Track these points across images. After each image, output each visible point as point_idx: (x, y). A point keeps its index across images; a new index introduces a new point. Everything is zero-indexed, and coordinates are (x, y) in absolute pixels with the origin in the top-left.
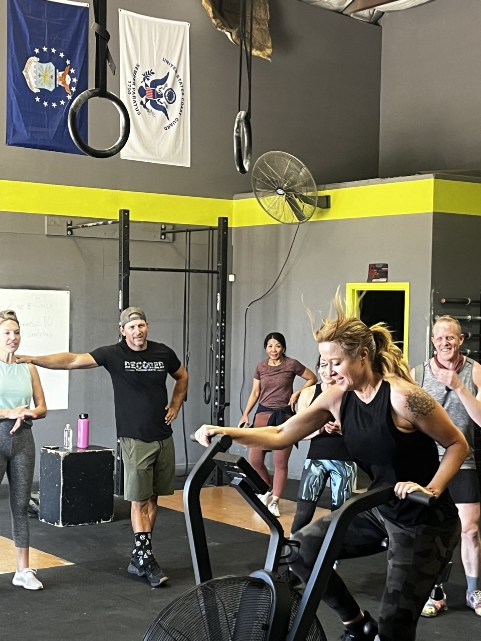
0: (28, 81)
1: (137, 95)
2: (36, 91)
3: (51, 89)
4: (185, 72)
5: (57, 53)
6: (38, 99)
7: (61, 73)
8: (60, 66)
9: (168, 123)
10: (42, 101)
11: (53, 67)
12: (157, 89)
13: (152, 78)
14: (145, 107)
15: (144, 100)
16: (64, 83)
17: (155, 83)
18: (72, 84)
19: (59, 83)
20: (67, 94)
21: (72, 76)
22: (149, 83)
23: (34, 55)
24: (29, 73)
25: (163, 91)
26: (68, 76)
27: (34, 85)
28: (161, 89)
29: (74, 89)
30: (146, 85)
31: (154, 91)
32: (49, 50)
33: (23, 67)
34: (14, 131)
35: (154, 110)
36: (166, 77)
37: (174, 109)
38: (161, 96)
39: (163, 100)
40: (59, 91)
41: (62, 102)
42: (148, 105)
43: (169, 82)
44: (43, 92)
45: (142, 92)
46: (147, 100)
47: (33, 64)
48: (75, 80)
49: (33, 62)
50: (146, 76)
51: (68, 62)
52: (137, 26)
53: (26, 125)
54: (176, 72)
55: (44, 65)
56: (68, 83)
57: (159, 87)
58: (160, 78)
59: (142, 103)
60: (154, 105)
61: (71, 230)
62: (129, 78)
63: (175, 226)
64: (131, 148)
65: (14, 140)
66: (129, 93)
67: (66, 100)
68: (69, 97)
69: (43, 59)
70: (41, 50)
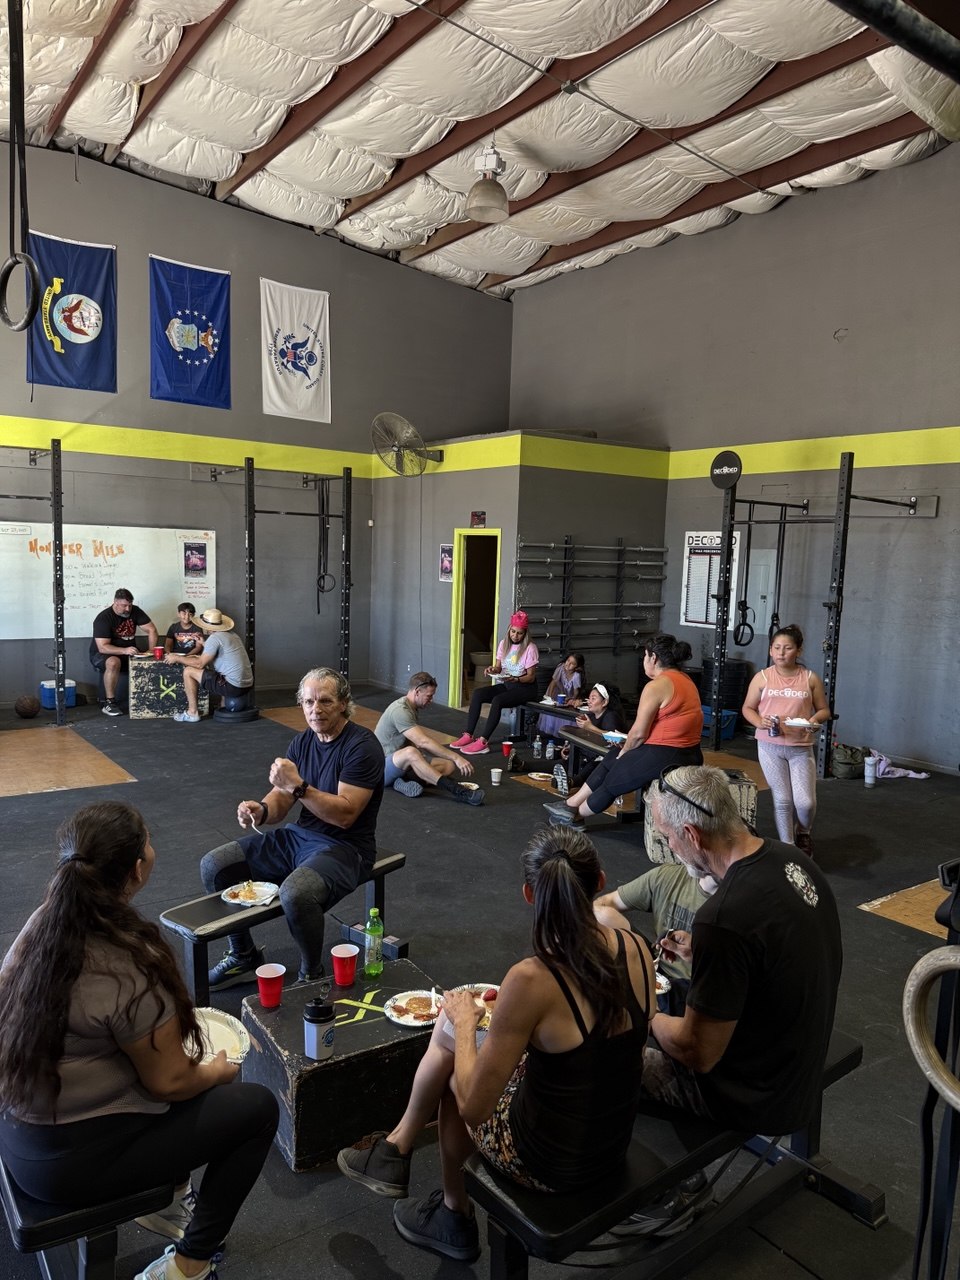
0: (171, 340)
1: (278, 356)
2: (178, 349)
3: (194, 348)
4: (325, 334)
5: (200, 316)
6: (181, 357)
7: (203, 335)
8: (203, 327)
9: (308, 382)
10: (185, 359)
11: (196, 329)
12: (298, 352)
13: (293, 341)
14: (286, 367)
15: (285, 361)
16: (207, 343)
17: (296, 346)
19: (202, 343)
20: (210, 353)
21: (214, 337)
22: (290, 346)
23: (177, 316)
24: (173, 333)
25: (304, 354)
26: (210, 337)
27: (177, 345)
28: (300, 351)
29: (216, 349)
30: (287, 348)
31: (295, 353)
32: (192, 313)
33: (165, 327)
34: (158, 386)
35: (294, 370)
36: (307, 341)
37: (313, 370)
38: (302, 358)
39: (303, 362)
40: (202, 351)
41: (205, 361)
42: (289, 366)
43: (309, 345)
44: (186, 352)
45: (283, 354)
46: (288, 362)
47: (176, 325)
49: (176, 323)
50: (287, 339)
51: (210, 324)
52: (278, 294)
53: (170, 380)
54: (316, 336)
55: (187, 327)
56: (211, 343)
57: (300, 350)
58: (301, 342)
59: (283, 364)
60: (295, 365)
61: (215, 476)
62: (270, 341)
63: (316, 475)
64: (273, 404)
65: (157, 393)
66: (271, 354)
67: (208, 358)
68: (212, 356)
69: (186, 320)
70: (183, 313)
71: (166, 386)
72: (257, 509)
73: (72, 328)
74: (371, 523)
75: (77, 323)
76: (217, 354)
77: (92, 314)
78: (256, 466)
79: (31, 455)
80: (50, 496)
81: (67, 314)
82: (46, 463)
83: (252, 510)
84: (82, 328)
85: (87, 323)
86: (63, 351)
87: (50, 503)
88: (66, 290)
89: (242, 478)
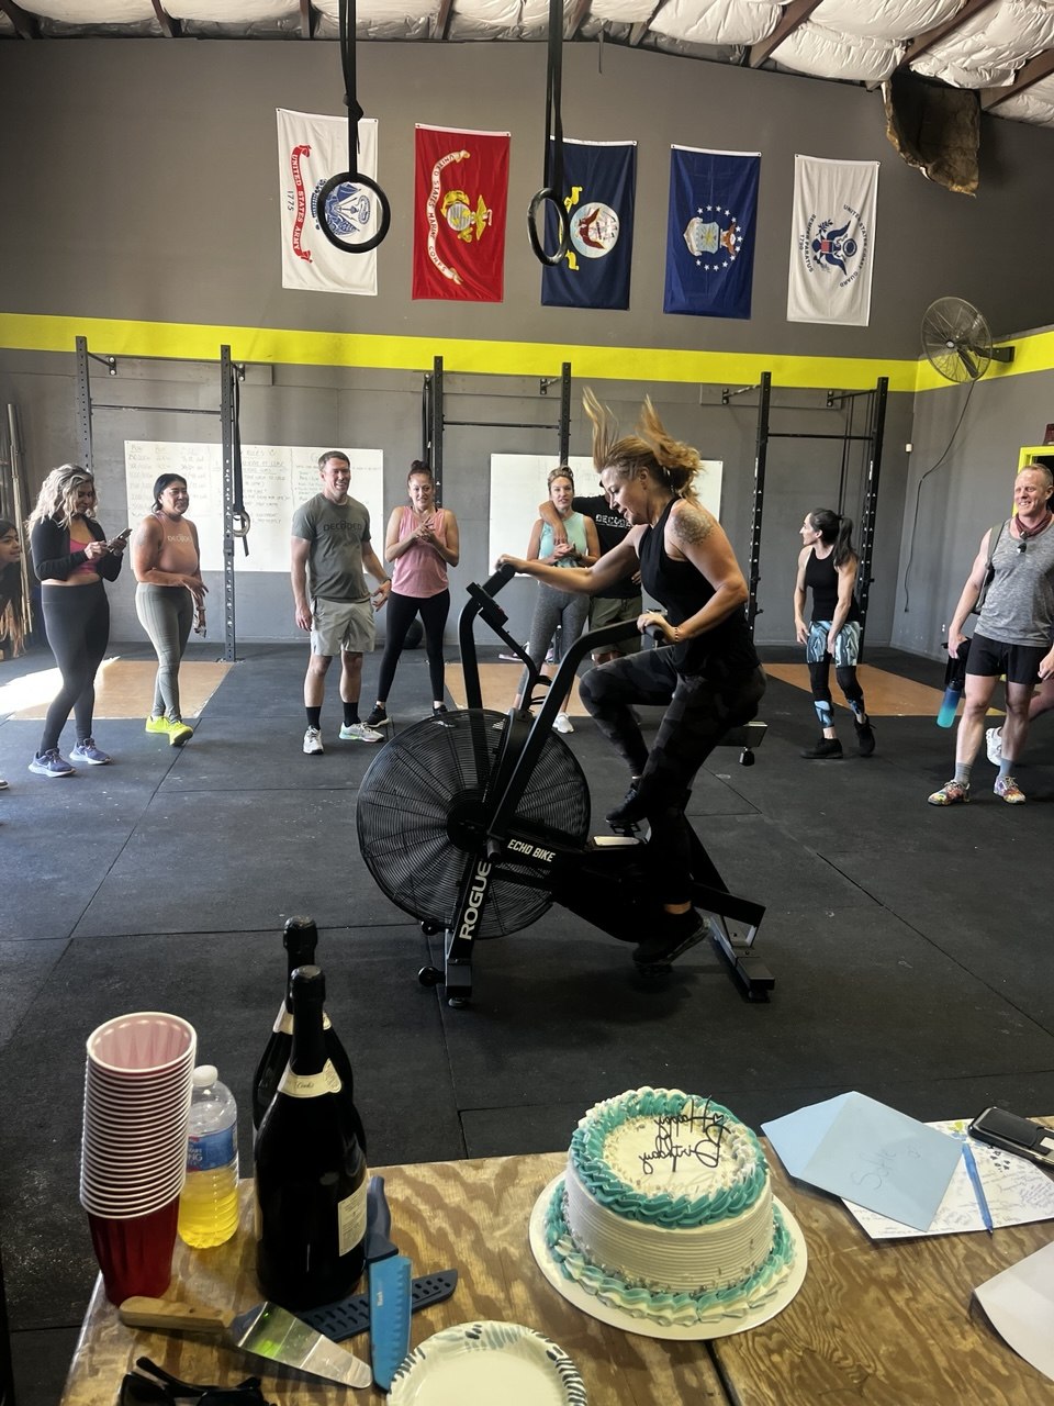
0: (689, 244)
1: (810, 249)
2: (697, 254)
3: (714, 250)
4: (870, 219)
5: (723, 211)
7: (725, 233)
8: (725, 224)
9: (845, 278)
10: (703, 265)
11: (717, 227)
12: (835, 242)
13: (830, 229)
14: (819, 262)
15: (818, 254)
16: (729, 243)
17: (832, 235)
18: (737, 243)
19: (723, 244)
20: (731, 255)
21: (737, 234)
22: (825, 235)
23: (698, 215)
24: (691, 236)
25: (842, 243)
26: (733, 235)
27: (695, 248)
28: (841, 241)
29: (738, 249)
30: (822, 238)
31: (831, 243)
32: (714, 209)
33: (684, 229)
34: (673, 299)
35: (829, 265)
36: (847, 227)
37: (853, 264)
38: (839, 249)
39: (841, 253)
40: (723, 253)
41: (725, 264)
42: (823, 260)
43: (849, 232)
44: (706, 256)
45: (816, 246)
46: (822, 255)
47: (696, 226)
48: (740, 239)
49: (696, 222)
50: (822, 227)
51: (734, 220)
52: (816, 171)
53: (685, 292)
54: (859, 220)
55: (708, 226)
56: (733, 243)
57: (837, 238)
58: (839, 228)
59: (815, 258)
60: (830, 259)
61: (727, 398)
62: (803, 231)
63: (844, 391)
64: (799, 308)
65: (672, 307)
66: (801, 248)
67: (729, 261)
68: (733, 258)
69: (707, 219)
70: (705, 210)
71: (682, 299)
72: (769, 432)
73: (588, 241)
74: (909, 448)
75: (593, 236)
76: (738, 255)
77: (609, 223)
78: (773, 384)
79: (542, 383)
80: (558, 424)
81: (584, 226)
82: (556, 391)
83: (764, 433)
84: (598, 240)
85: (603, 234)
86: (577, 268)
87: (558, 431)
88: (584, 200)
89: (756, 400)
